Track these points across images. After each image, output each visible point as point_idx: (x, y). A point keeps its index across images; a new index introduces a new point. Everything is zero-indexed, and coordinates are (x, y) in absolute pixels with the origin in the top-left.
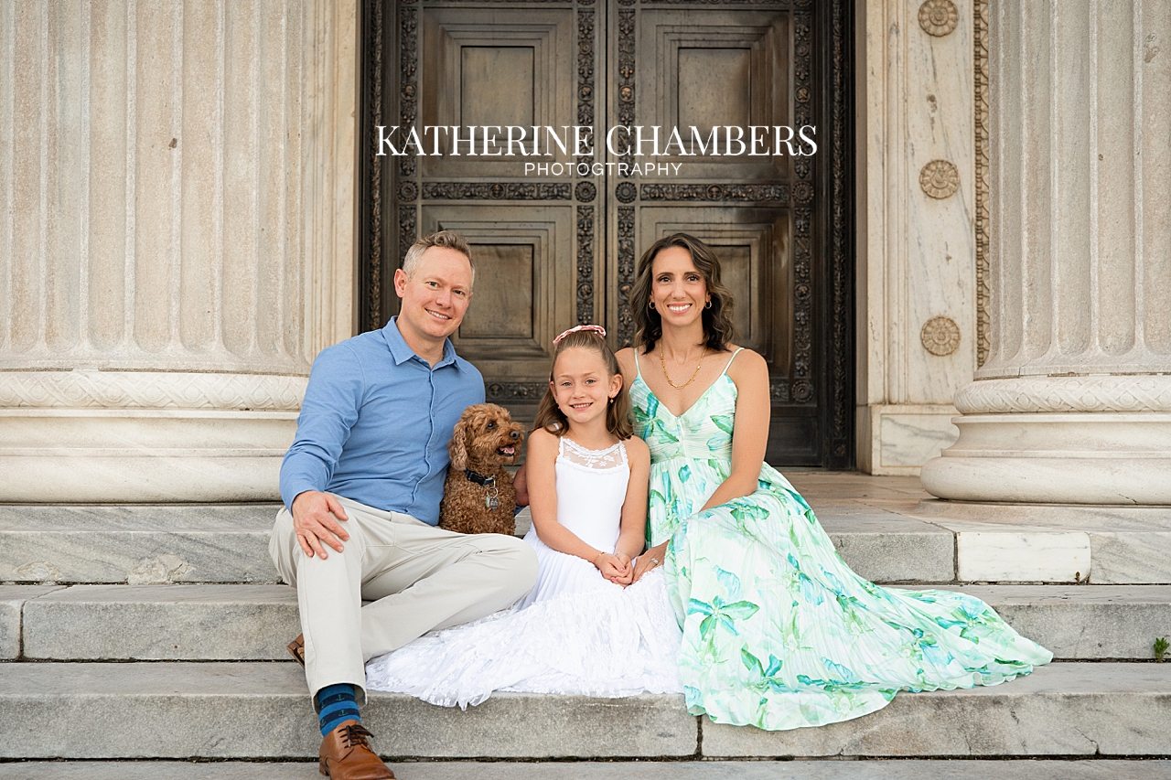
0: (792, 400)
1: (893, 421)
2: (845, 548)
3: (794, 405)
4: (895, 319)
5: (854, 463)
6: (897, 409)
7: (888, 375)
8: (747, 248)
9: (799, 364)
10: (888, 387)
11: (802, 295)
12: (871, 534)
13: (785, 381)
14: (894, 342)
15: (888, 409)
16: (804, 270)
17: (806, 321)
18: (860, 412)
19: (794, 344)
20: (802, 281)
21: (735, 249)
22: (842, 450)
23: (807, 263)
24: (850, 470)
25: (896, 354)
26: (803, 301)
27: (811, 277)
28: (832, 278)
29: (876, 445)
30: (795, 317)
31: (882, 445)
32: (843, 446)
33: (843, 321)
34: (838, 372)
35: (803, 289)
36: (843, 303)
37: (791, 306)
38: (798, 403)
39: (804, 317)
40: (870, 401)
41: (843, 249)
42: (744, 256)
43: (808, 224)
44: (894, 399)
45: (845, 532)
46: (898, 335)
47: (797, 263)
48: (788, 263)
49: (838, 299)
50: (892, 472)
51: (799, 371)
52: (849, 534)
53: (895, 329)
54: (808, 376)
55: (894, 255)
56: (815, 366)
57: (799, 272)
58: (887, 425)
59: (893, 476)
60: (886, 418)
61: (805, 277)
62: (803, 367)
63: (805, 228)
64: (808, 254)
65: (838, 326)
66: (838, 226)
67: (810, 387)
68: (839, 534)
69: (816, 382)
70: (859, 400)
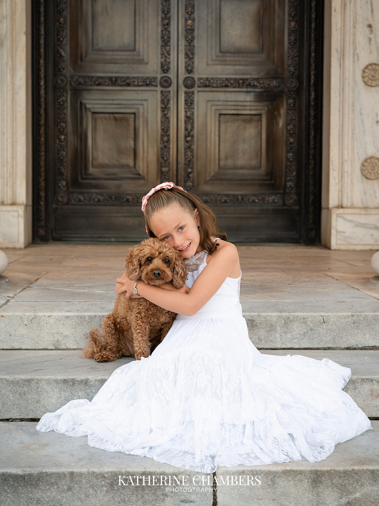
0: (284, 204)
1: (343, 218)
2: (326, 324)
3: (286, 207)
4: (346, 158)
5: (320, 241)
6: (346, 211)
7: (341, 191)
8: (259, 116)
9: (289, 184)
10: (341, 198)
11: (291, 143)
12: (345, 314)
13: (281, 194)
14: (345, 172)
15: (341, 211)
16: (292, 129)
17: (293, 159)
18: (324, 212)
19: (286, 172)
20: (291, 135)
21: (252, 117)
22: (313, 234)
23: (294, 125)
24: (317, 246)
25: (346, 179)
26: (291, 148)
27: (297, 133)
28: (309, 134)
29: (333, 232)
30: (287, 156)
31: (337, 232)
32: (314, 232)
33: (315, 159)
34: (311, 188)
35: (292, 140)
36: (315, 148)
37: (284, 150)
38: (288, 206)
39: (292, 156)
40: (331, 205)
41: (315, 117)
42: (258, 121)
43: (295, 102)
44: (345, 204)
45: (326, 312)
46: (347, 167)
47: (288, 125)
48: (283, 125)
49: (312, 146)
50: (343, 248)
51: (289, 188)
52: (330, 314)
53: (346, 164)
54: (294, 191)
55: (346, 120)
56: (298, 185)
57: (289, 130)
58: (340, 220)
59: (344, 250)
60: (341, 217)
61: (293, 134)
62: (291, 186)
63: (293, 105)
64: (295, 120)
65: (312, 162)
66: (312, 103)
67: (295, 197)
68: (322, 314)
69: (298, 194)
70: (323, 204)
